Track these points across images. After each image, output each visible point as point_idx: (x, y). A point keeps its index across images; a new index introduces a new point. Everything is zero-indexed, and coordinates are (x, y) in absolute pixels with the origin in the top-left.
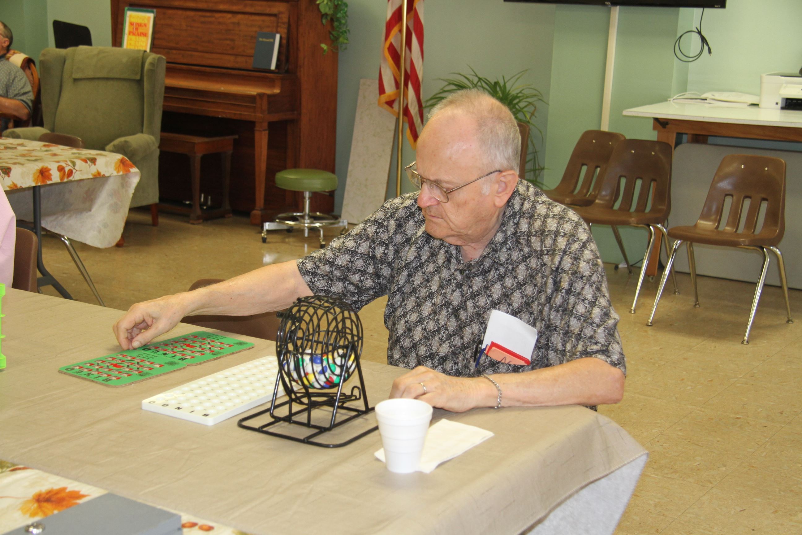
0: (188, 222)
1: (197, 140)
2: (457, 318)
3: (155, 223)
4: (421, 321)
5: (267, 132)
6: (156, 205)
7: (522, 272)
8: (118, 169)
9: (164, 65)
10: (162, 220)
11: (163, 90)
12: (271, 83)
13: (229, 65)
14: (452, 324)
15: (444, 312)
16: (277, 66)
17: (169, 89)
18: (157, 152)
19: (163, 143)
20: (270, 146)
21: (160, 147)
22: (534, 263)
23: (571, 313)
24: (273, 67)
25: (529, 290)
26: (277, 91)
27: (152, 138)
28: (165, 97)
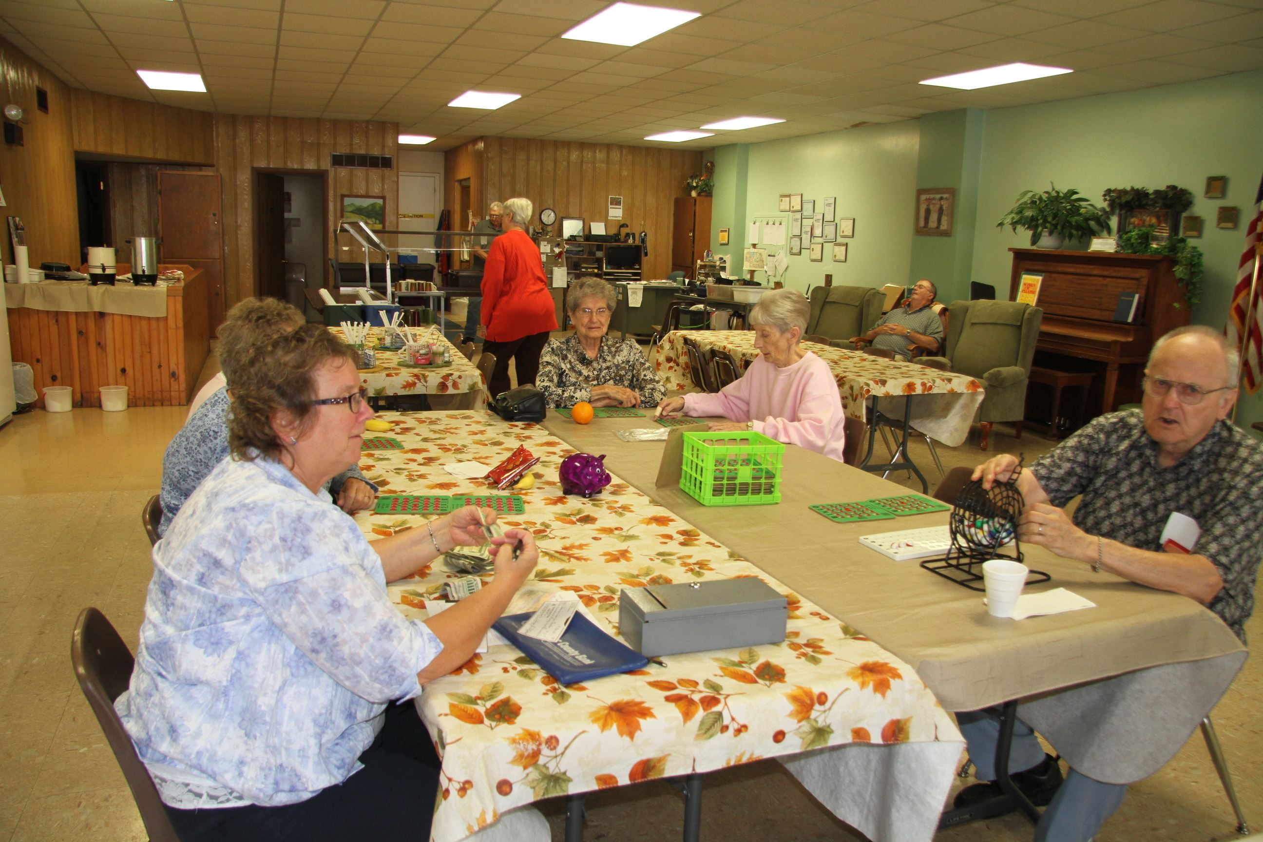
0: (1045, 438)
1: (1060, 374)
2: (1144, 518)
3: (1018, 436)
4: (1109, 516)
5: (1117, 372)
6: (1020, 422)
7: (1204, 484)
8: (968, 388)
9: (1041, 315)
10: (1024, 434)
11: (1037, 335)
12: (1126, 332)
13: (1095, 317)
14: (1138, 522)
15: (1131, 512)
16: (1134, 319)
17: (1043, 334)
18: (1027, 382)
19: (1032, 376)
20: (1119, 382)
21: (1030, 377)
22: (1215, 477)
23: (1221, 519)
24: (1130, 320)
25: (1207, 499)
26: (1130, 339)
27: (1022, 370)
28: (1039, 340)
